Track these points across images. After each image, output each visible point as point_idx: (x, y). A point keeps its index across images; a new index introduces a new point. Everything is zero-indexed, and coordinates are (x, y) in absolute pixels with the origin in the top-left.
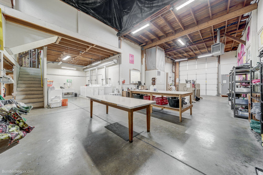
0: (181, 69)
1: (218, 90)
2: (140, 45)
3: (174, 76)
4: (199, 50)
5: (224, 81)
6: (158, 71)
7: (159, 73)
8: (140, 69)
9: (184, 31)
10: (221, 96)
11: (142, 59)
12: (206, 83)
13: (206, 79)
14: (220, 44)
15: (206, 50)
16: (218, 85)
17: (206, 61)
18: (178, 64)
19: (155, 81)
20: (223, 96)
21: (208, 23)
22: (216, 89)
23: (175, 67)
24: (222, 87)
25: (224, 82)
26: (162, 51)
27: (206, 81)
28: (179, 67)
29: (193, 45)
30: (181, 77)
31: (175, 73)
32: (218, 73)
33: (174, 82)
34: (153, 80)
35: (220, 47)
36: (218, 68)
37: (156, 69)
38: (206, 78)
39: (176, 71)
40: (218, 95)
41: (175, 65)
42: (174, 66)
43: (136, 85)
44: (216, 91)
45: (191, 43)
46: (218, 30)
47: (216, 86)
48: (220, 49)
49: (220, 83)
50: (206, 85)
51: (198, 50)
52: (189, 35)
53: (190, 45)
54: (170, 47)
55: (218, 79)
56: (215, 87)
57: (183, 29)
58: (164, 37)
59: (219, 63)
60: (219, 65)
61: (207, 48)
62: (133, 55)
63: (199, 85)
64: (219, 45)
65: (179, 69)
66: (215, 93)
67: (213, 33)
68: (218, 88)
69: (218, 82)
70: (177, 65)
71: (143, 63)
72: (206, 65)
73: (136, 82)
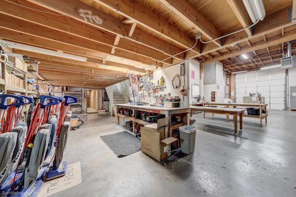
0: (237, 81)
1: (285, 104)
2: (199, 61)
3: (228, 89)
4: (262, 61)
5: (293, 93)
6: (218, 85)
7: (218, 87)
8: (199, 84)
9: (251, 48)
10: (289, 109)
11: (200, 74)
12: (270, 96)
13: (270, 92)
14: (292, 57)
15: (271, 61)
16: (285, 98)
17: (269, 73)
18: (234, 76)
19: (215, 95)
20: (292, 110)
21: (279, 40)
22: (283, 102)
23: (230, 80)
24: (291, 101)
25: (293, 95)
26: (220, 65)
27: (270, 94)
28: (235, 79)
29: (257, 58)
30: (236, 89)
31: (230, 86)
32: (285, 85)
33: (228, 95)
34: (213, 93)
35: (292, 61)
36: (286, 79)
37: (215, 83)
38: (270, 90)
39: (230, 83)
40: (286, 109)
41: (230, 78)
42: (228, 78)
43: (197, 99)
44: (284, 104)
45: (255, 56)
46: (288, 43)
47: (283, 99)
48: (292, 63)
49: (288, 96)
50: (270, 98)
51: (260, 62)
52: (256, 51)
53: (253, 58)
54: (230, 61)
55: (285, 91)
56: (282, 101)
57: (250, 46)
58: (227, 53)
59: (286, 74)
60: (287, 76)
61: (272, 59)
62: (194, 71)
63: (264, 98)
64: (290, 59)
65: (235, 82)
66: (282, 107)
67: (283, 46)
68: (286, 101)
69: (286, 95)
70: (232, 77)
71: (202, 78)
72: (270, 77)
73: (196, 96)
